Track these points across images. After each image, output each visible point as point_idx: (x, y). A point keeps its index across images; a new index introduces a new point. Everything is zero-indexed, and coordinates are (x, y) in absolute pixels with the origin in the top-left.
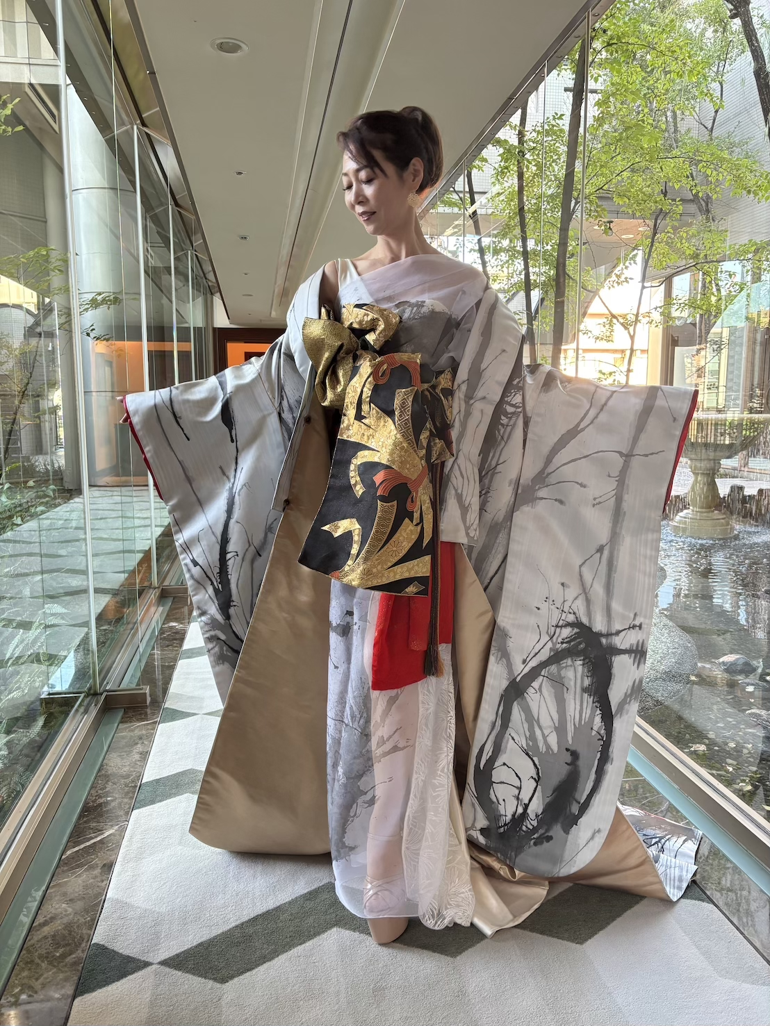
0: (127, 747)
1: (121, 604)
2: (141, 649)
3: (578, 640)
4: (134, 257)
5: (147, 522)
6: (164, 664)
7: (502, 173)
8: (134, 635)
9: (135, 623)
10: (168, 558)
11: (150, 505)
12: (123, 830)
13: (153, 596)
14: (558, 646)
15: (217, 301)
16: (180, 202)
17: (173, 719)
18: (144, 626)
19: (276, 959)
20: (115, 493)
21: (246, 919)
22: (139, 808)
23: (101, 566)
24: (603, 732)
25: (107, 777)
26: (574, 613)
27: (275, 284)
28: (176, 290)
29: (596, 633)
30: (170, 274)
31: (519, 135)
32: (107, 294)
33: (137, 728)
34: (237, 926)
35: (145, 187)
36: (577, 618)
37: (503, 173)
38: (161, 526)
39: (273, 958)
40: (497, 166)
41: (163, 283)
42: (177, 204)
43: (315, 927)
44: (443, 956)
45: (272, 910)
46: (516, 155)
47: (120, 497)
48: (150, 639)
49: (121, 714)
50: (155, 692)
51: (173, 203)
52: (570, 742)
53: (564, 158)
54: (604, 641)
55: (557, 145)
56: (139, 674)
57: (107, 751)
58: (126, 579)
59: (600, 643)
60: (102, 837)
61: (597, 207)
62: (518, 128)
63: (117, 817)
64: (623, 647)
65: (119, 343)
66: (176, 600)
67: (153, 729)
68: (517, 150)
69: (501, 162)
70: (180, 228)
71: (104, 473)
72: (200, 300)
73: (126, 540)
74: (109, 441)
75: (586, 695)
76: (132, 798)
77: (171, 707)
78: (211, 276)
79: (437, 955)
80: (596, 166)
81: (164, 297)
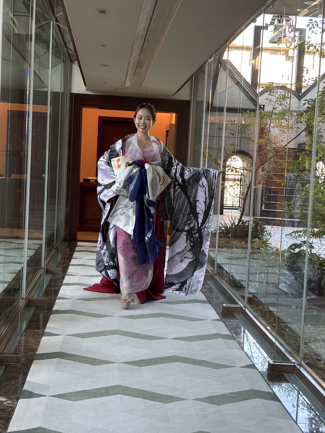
15: (76, 68)
27: (131, 56)
30: (30, 41)
72: (60, 67)
78: (71, 46)
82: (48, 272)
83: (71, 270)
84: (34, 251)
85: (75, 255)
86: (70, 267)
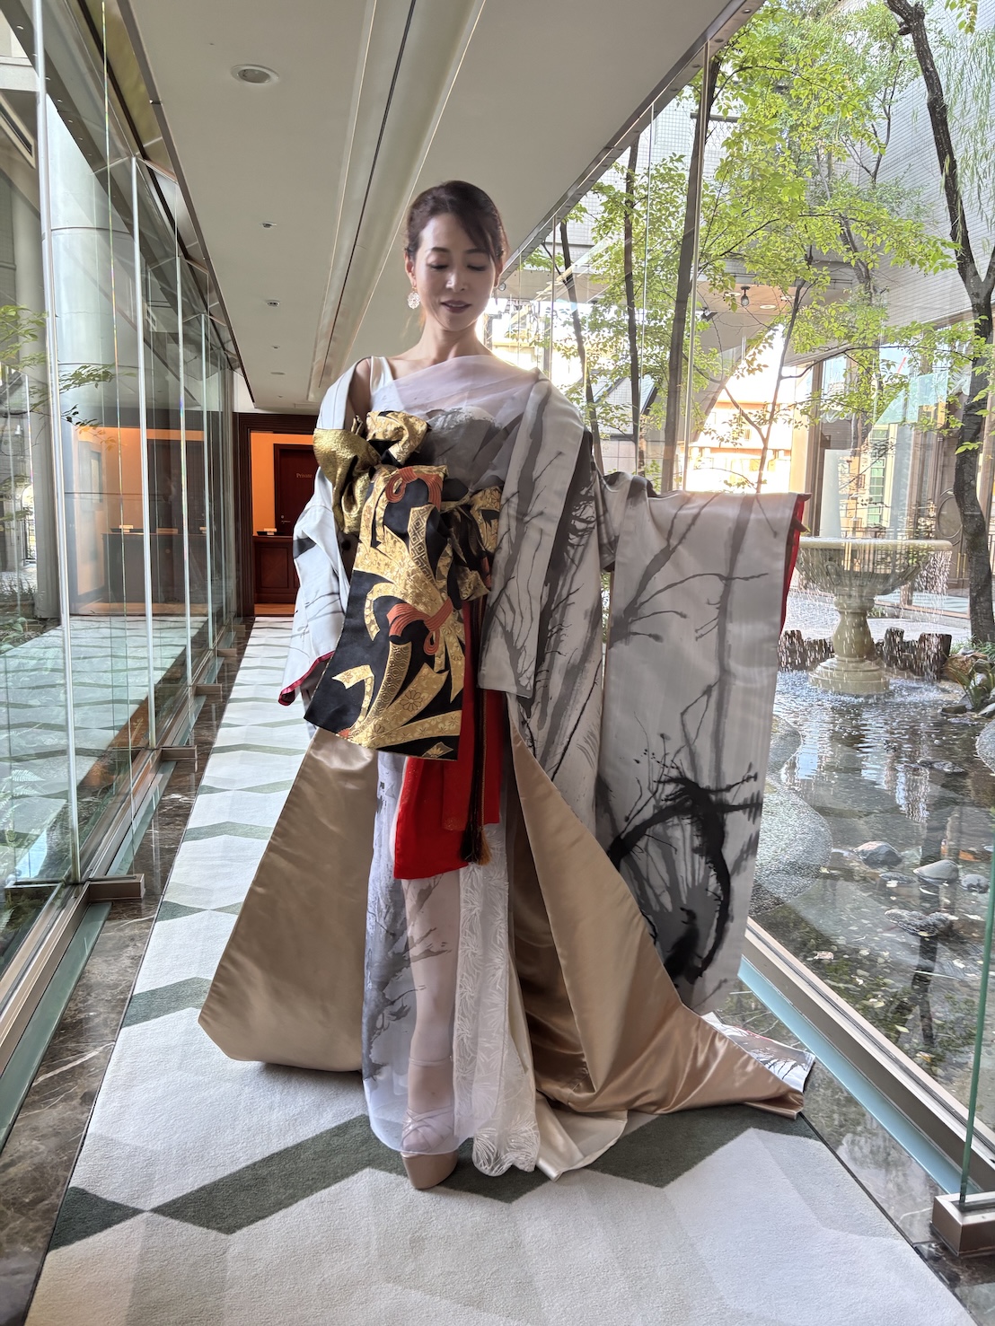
0: (115, 950)
1: (109, 769)
2: (134, 827)
3: (684, 797)
4: (130, 322)
5: (144, 664)
6: (163, 846)
7: (605, 227)
8: (125, 810)
9: (127, 794)
10: (170, 710)
11: (148, 642)
12: (108, 1053)
13: (150, 759)
14: (662, 803)
15: (238, 376)
16: (190, 253)
17: (173, 916)
18: (138, 798)
19: (295, 1205)
20: (103, 625)
21: (258, 1158)
22: (129, 1025)
23: (83, 720)
24: (719, 892)
25: (89, 989)
26: (678, 768)
27: (314, 360)
28: (185, 362)
29: (703, 789)
30: (177, 342)
31: (627, 179)
32: (95, 367)
33: (129, 926)
34: (248, 1167)
35: (145, 231)
36: (680, 773)
37: (607, 227)
38: (162, 669)
39: (291, 1204)
40: (599, 217)
41: (168, 353)
42: (187, 255)
43: (343, 1168)
44: (496, 1201)
45: (292, 1147)
46: (623, 206)
47: (109, 630)
48: (147, 813)
49: (106, 910)
50: (152, 881)
51: (181, 254)
52: (685, 902)
53: (683, 210)
54: (713, 797)
55: (675, 193)
56: (131, 859)
57: (90, 955)
58: (116, 738)
59: (709, 800)
60: (83, 1060)
61: (723, 276)
62: (626, 171)
63: (102, 1036)
64: (735, 803)
65: (110, 430)
66: (179, 765)
67: (149, 928)
68: (625, 199)
69: (604, 212)
70: (191, 286)
71: (88, 597)
72: (216, 377)
73: (116, 686)
74: (95, 556)
75: (697, 856)
76: (121, 1013)
77: (172, 901)
78: (230, 347)
79: (489, 1200)
80: (723, 223)
81: (170, 373)
82: (220, 654)
83: (248, 651)
84: (197, 630)
85: (254, 633)
86: (247, 648)
